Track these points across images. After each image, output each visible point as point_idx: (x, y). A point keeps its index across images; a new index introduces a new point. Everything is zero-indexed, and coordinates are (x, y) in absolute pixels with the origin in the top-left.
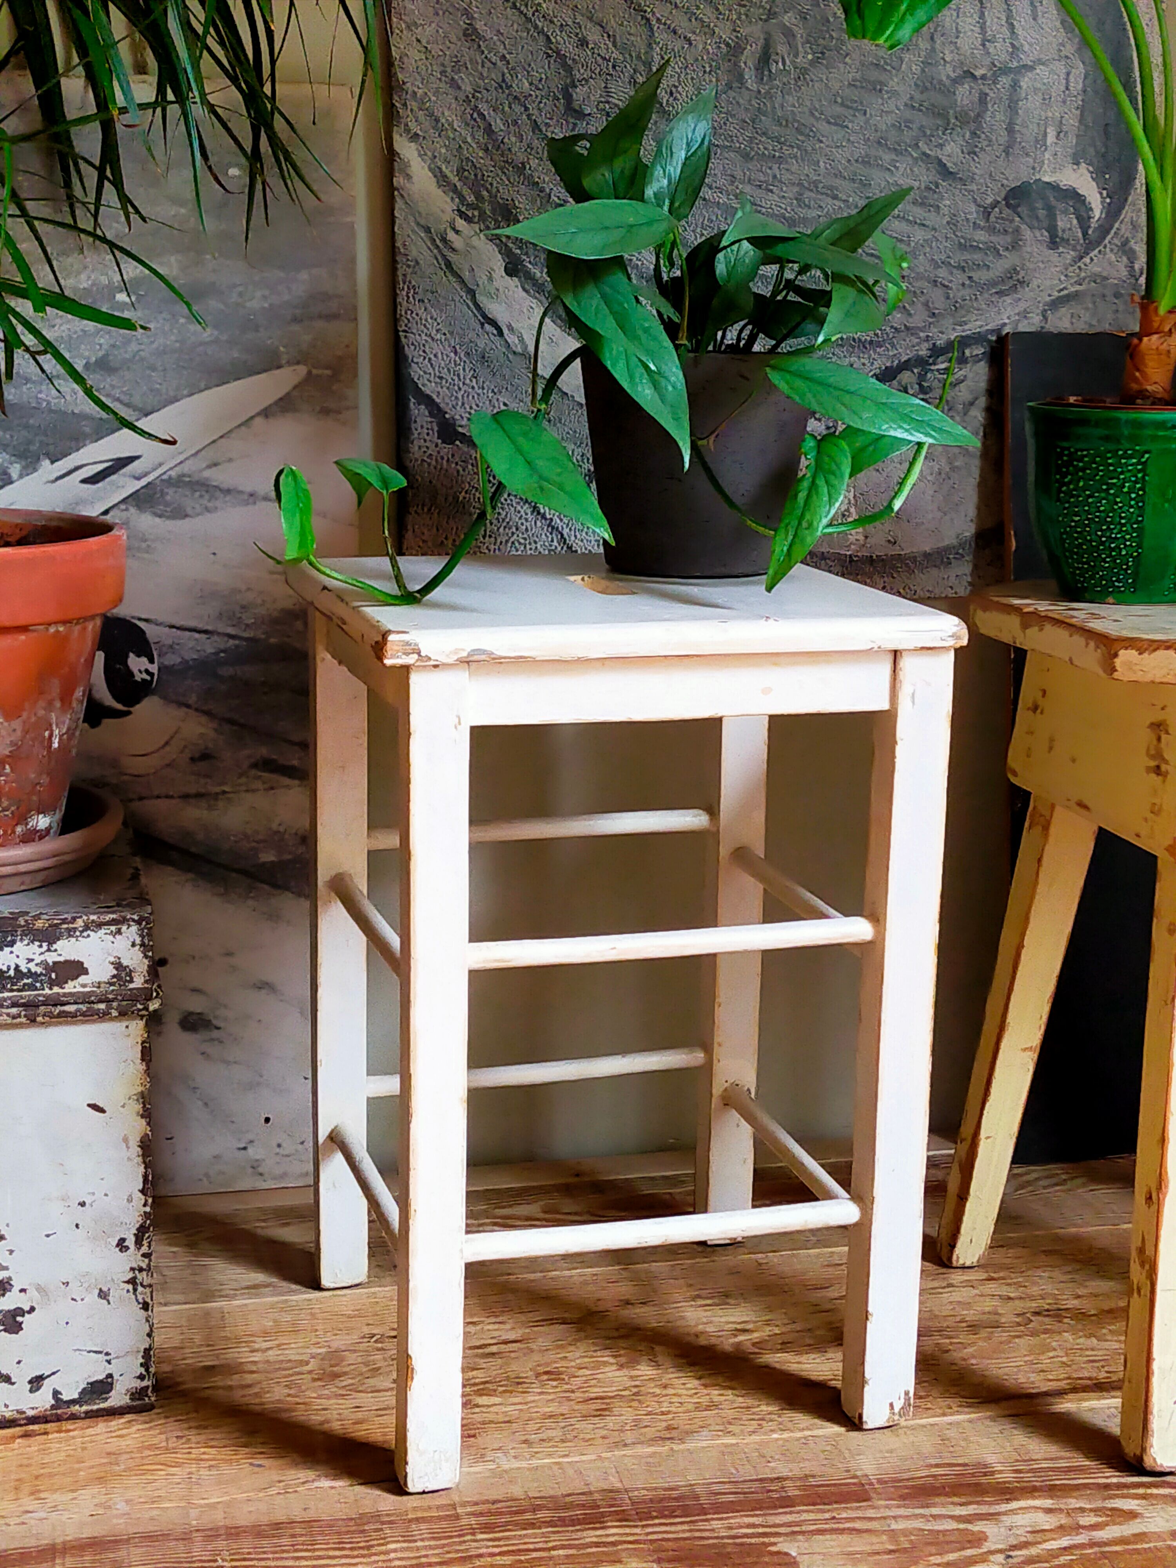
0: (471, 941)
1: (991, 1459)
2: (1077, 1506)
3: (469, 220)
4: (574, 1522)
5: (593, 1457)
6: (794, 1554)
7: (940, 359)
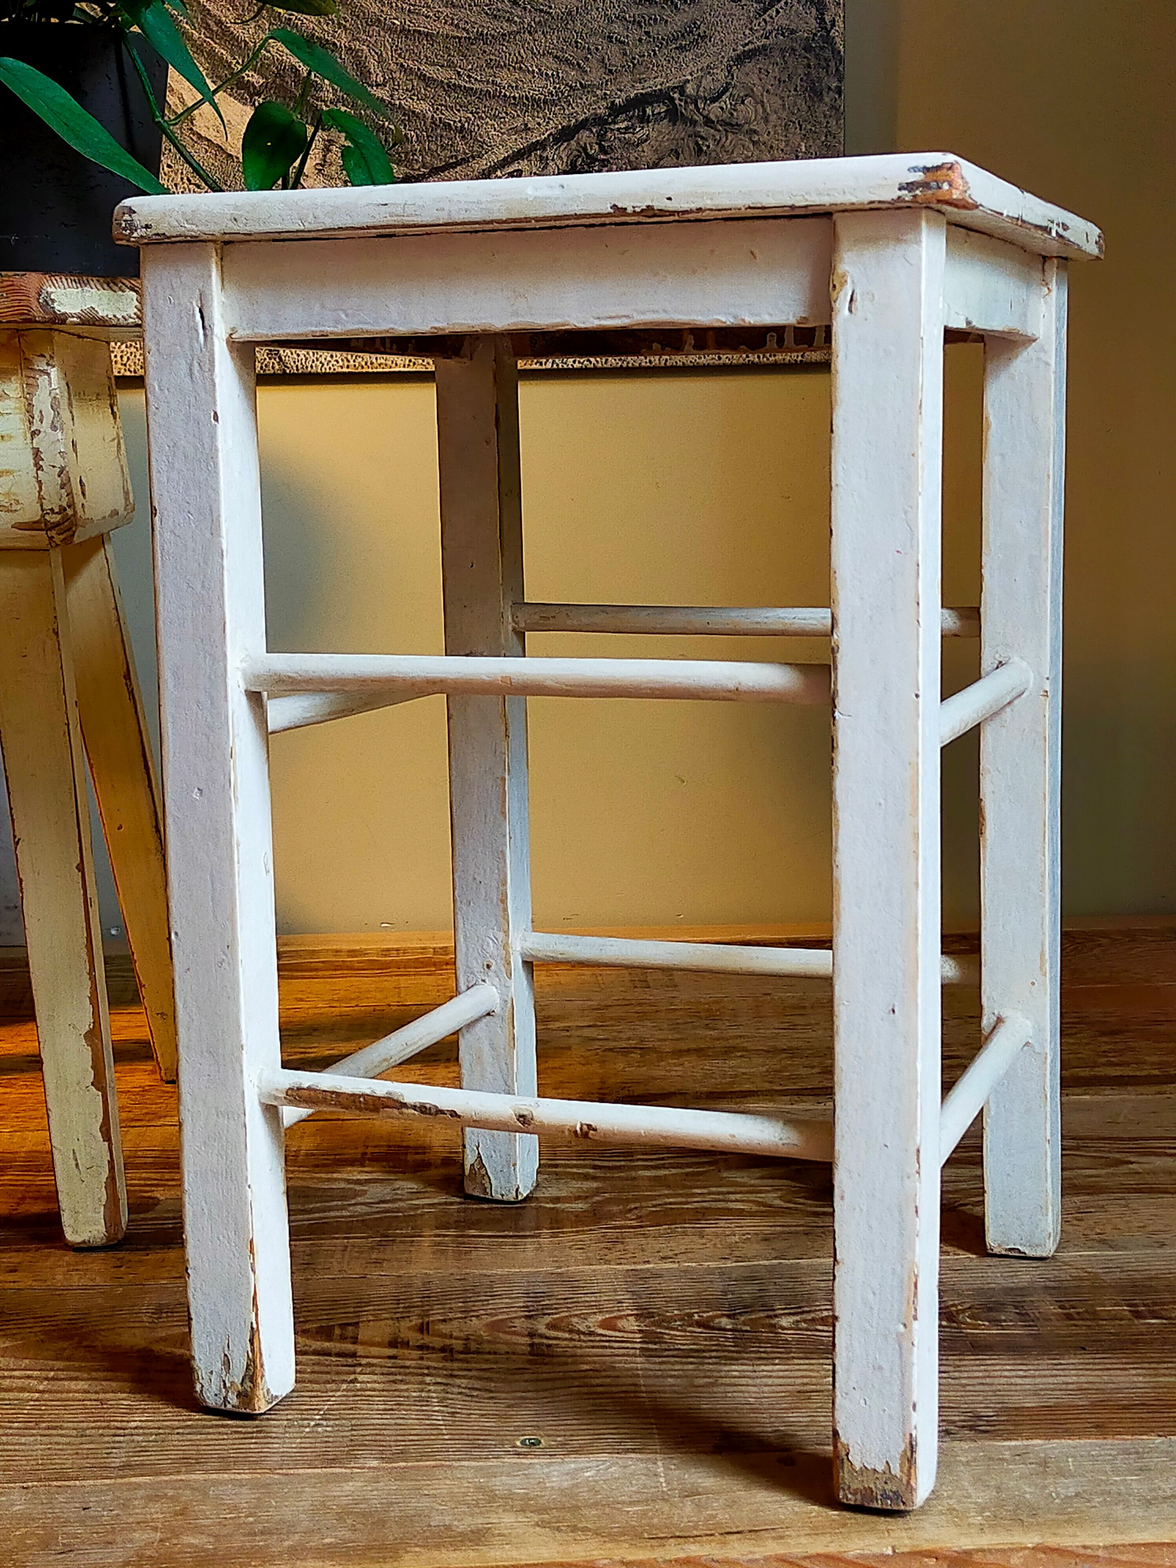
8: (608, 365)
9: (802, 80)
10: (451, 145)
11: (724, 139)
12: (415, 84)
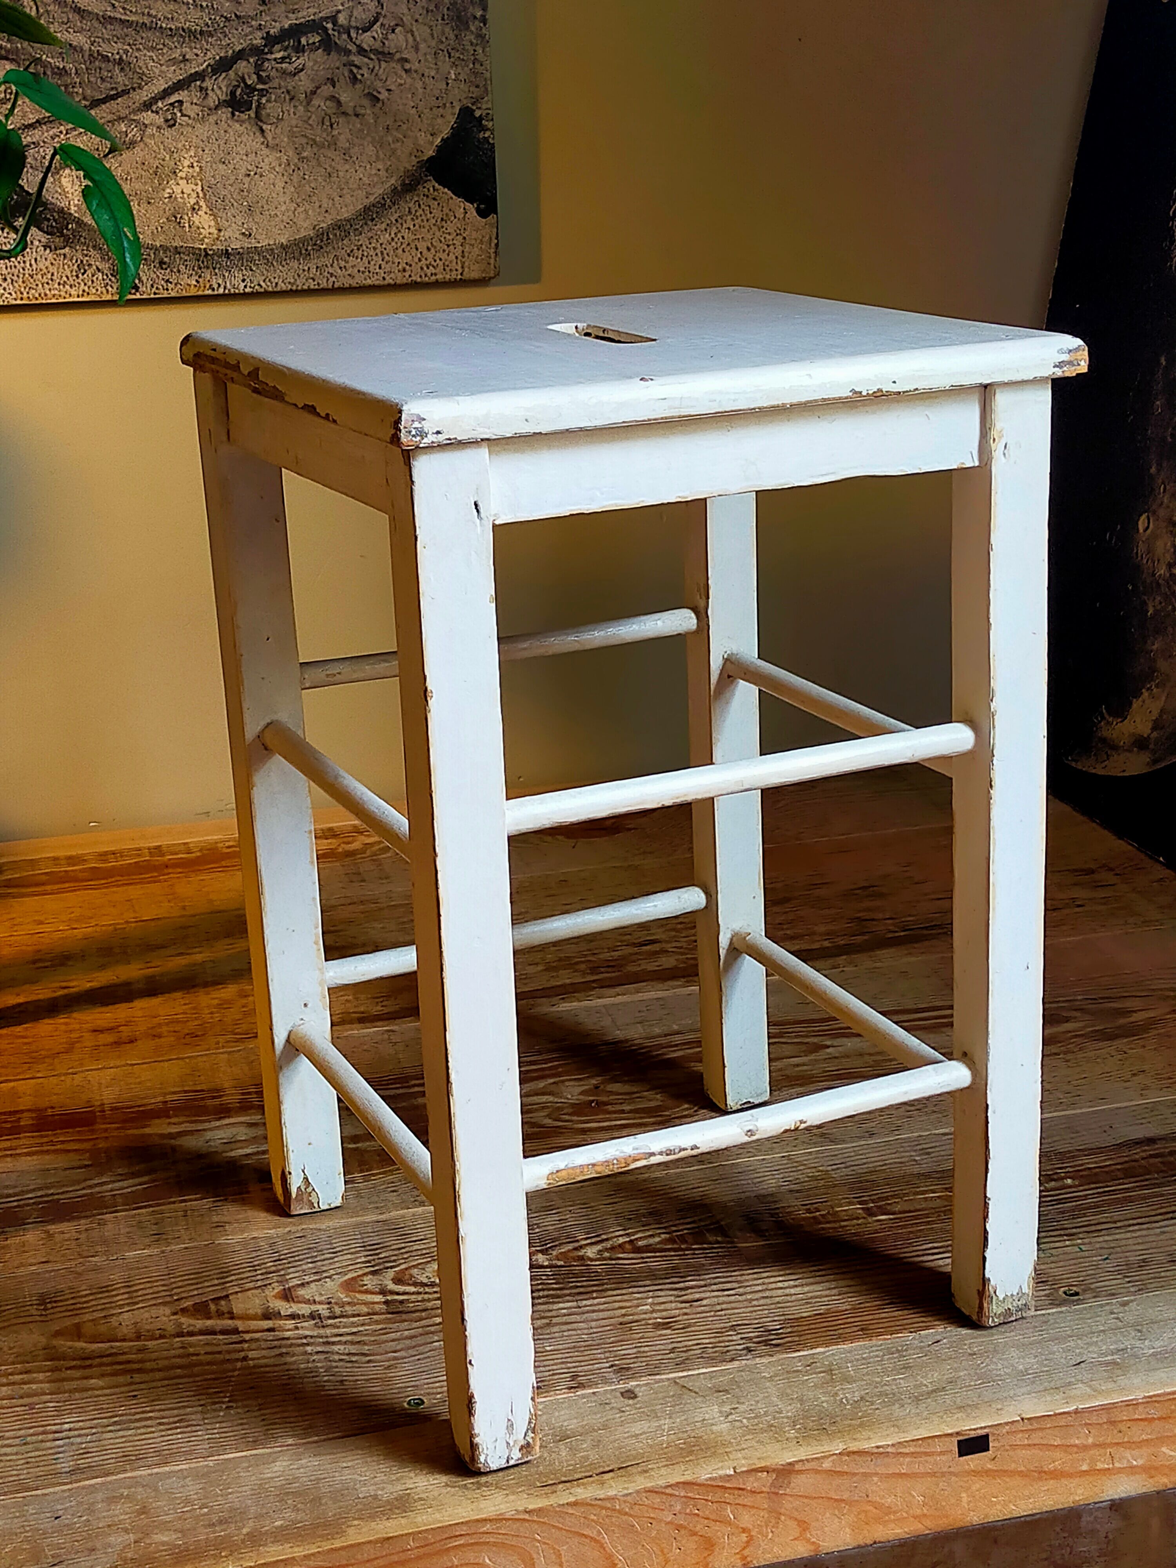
8: (279, 289)
9: (448, 9)
10: (111, 78)
11: (377, 68)
12: (71, 17)
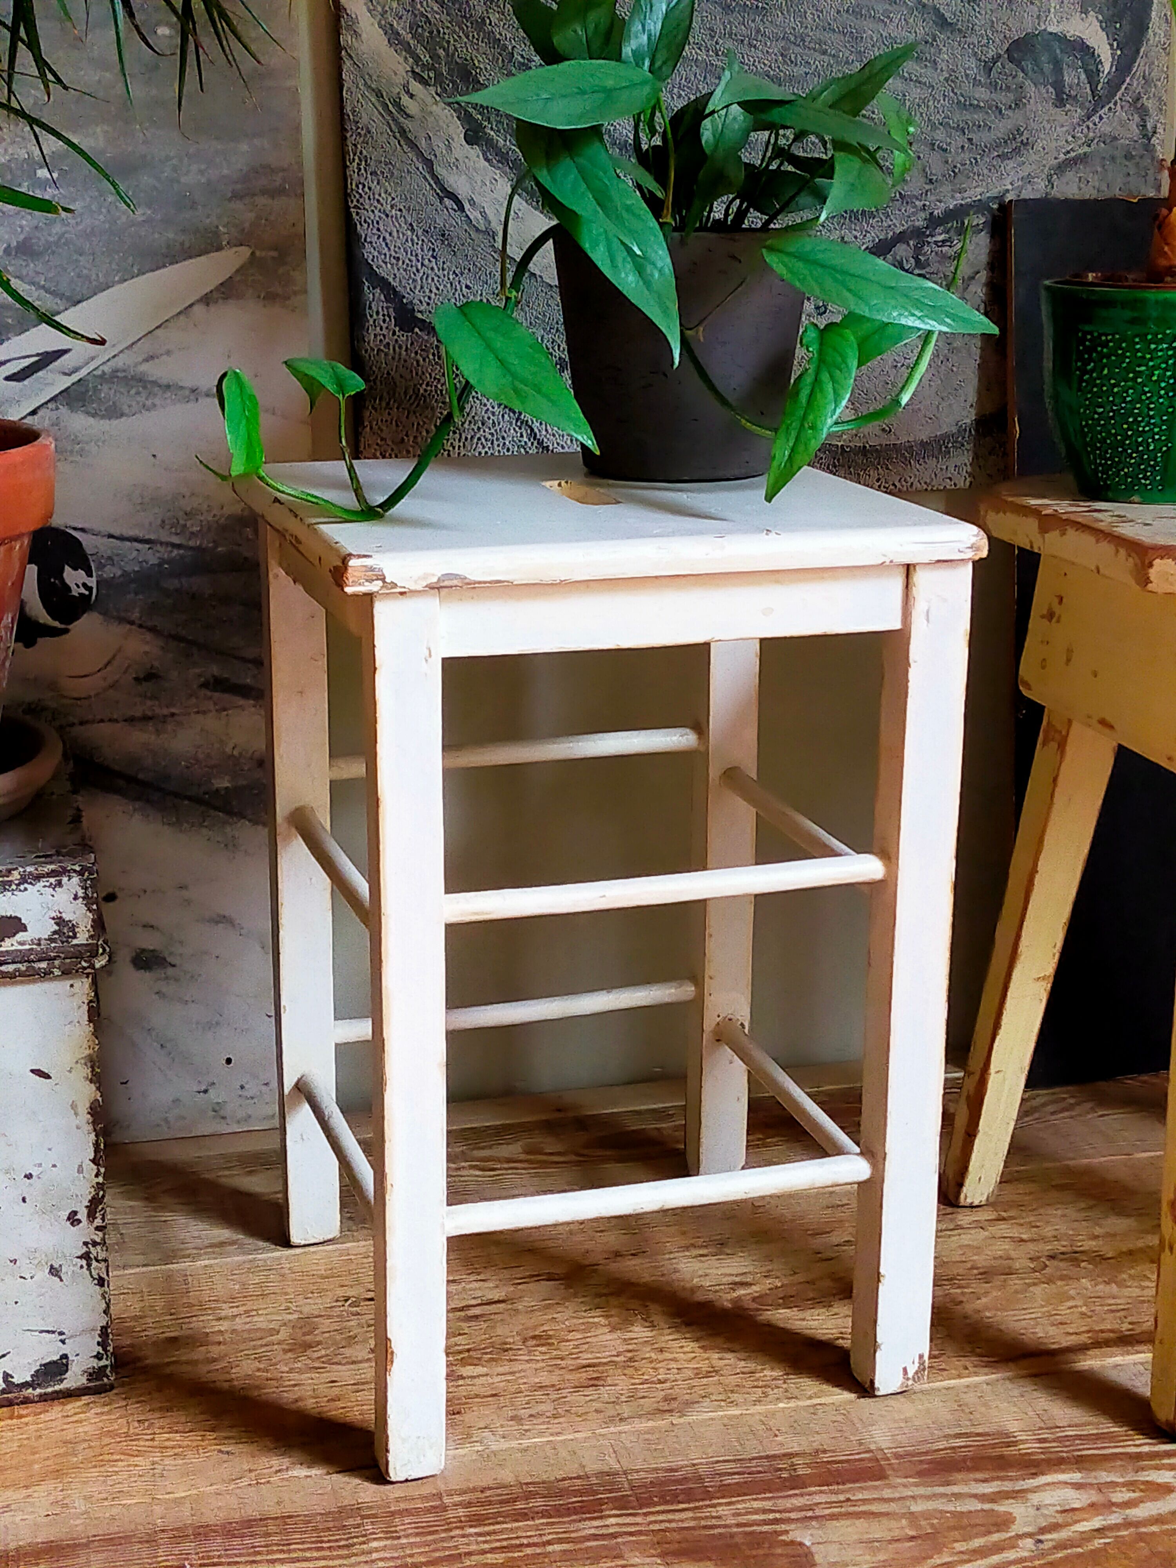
0: (448, 891)
1: (1013, 1427)
2: (1109, 1480)
3: (424, 82)
4: (569, 1511)
5: (589, 1434)
6: (808, 1543)
7: (939, 230)
